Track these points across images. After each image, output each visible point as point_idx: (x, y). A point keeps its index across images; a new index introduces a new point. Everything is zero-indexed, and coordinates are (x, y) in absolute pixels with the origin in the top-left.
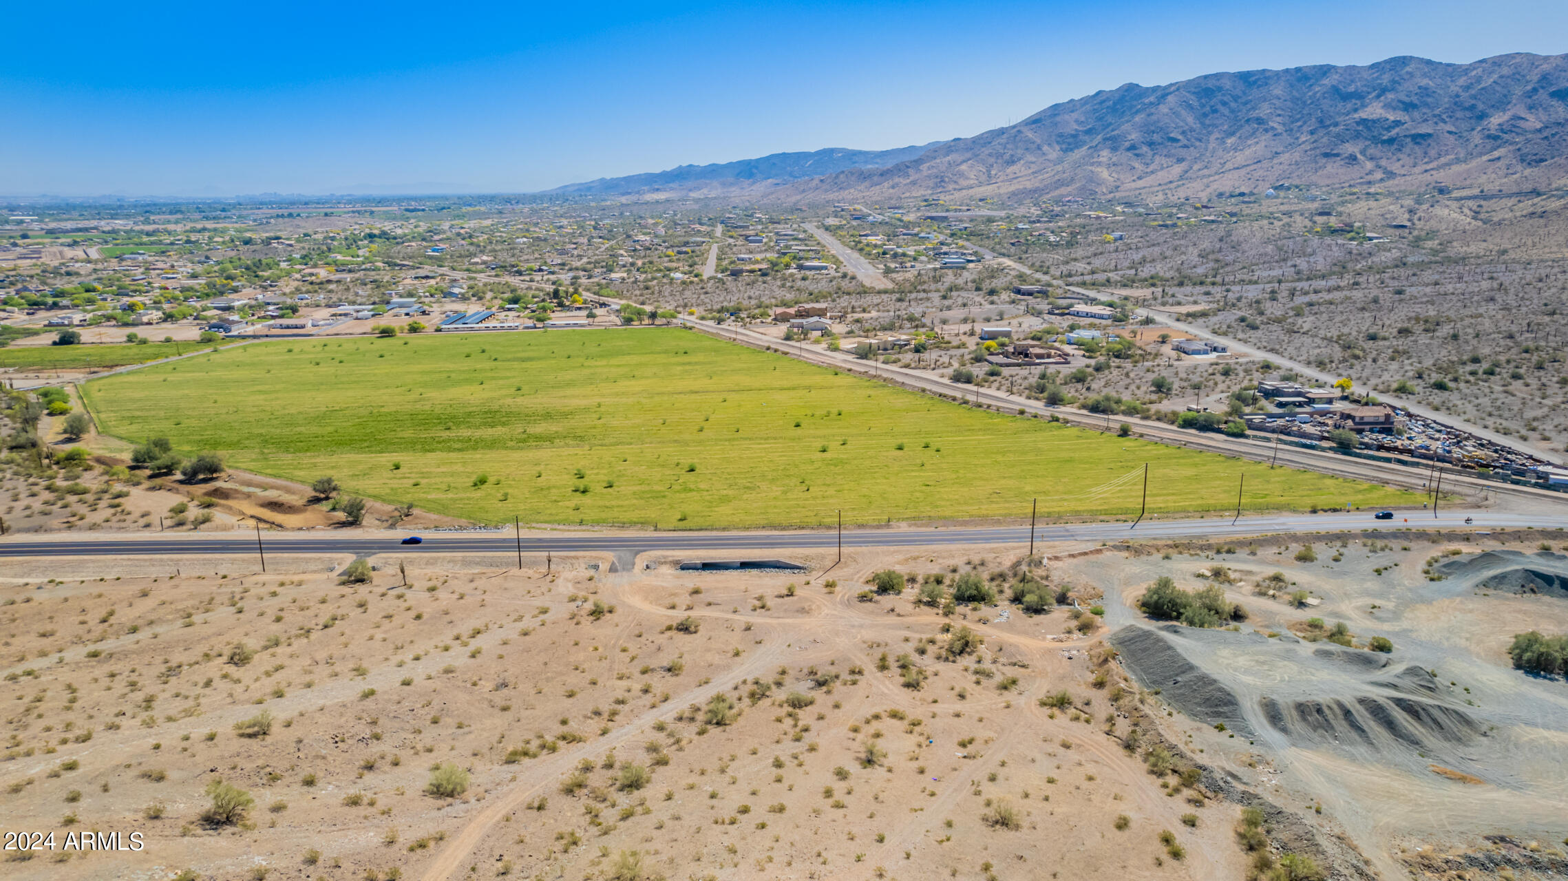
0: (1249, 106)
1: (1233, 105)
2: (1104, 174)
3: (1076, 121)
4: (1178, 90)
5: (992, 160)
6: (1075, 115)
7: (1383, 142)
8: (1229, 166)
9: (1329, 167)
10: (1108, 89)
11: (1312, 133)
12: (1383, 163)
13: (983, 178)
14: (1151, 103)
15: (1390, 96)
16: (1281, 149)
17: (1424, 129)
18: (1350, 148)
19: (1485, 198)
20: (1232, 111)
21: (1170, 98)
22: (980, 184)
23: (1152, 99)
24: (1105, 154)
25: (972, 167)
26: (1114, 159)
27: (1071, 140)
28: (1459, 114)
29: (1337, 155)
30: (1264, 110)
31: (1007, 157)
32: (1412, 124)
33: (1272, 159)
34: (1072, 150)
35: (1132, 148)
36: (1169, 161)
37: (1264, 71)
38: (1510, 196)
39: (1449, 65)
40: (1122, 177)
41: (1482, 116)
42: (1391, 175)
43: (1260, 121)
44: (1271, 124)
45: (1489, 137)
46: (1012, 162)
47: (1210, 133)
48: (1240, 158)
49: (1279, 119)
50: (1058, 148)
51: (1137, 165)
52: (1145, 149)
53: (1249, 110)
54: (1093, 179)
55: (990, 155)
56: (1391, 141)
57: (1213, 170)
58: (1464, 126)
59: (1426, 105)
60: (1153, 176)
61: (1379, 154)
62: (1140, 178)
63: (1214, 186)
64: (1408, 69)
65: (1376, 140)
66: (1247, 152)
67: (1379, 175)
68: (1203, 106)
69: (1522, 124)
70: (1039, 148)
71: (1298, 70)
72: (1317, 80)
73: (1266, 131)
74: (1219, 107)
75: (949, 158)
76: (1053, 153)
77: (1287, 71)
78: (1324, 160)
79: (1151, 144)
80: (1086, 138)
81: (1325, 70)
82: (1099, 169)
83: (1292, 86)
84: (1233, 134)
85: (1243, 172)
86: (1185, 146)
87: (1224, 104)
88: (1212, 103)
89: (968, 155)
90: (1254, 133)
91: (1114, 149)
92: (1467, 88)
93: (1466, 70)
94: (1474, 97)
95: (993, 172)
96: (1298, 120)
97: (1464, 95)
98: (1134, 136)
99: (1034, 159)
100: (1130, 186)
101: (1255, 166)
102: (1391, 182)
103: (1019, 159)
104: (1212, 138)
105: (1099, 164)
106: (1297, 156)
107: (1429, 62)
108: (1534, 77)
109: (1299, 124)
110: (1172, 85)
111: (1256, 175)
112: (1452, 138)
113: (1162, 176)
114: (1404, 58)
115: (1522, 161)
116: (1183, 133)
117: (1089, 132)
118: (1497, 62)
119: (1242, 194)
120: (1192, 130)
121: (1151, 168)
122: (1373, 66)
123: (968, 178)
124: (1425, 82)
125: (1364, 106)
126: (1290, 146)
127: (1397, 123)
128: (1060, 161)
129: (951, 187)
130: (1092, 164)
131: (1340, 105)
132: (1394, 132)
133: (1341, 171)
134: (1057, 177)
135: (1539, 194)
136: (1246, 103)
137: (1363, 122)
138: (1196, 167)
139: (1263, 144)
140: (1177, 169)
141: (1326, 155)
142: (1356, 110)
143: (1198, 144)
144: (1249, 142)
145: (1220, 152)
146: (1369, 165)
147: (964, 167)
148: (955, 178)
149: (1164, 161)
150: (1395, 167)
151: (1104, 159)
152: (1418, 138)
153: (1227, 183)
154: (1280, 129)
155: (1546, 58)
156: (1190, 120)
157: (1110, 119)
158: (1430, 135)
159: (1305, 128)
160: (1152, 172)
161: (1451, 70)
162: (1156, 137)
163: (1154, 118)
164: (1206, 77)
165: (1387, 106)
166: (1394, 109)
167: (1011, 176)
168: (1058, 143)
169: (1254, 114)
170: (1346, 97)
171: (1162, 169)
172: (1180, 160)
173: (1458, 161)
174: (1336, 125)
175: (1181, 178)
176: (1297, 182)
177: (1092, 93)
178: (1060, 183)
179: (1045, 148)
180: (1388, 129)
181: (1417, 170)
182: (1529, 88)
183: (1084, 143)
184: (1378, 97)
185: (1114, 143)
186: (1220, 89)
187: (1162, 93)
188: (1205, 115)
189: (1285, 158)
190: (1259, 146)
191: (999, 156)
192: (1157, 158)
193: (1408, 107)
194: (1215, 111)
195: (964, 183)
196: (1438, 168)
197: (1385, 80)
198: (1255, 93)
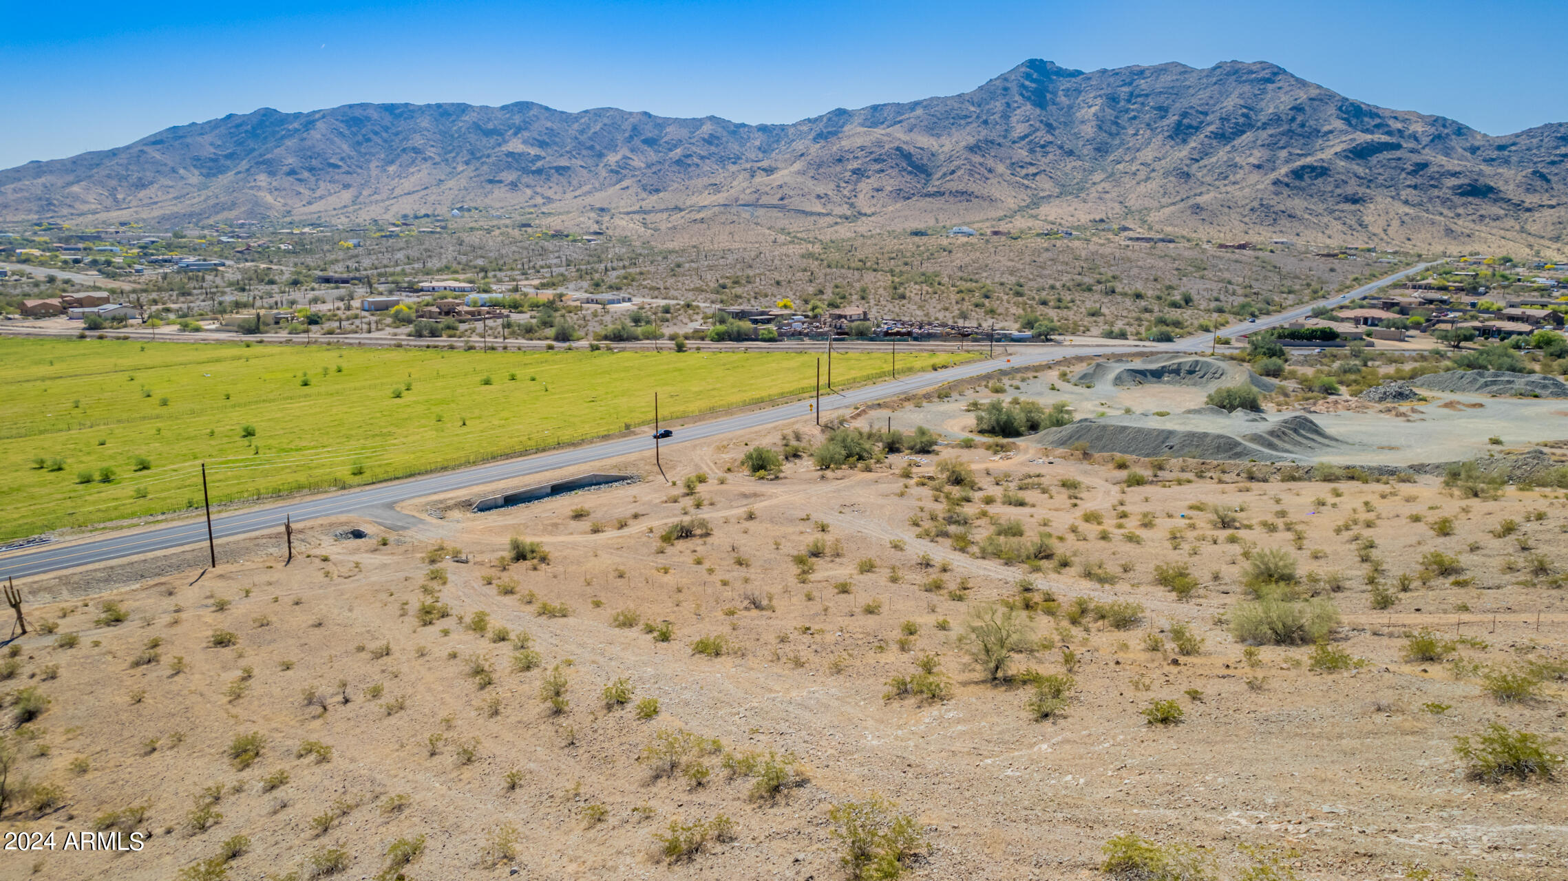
0: (401, 137)
1: (384, 135)
2: (269, 199)
3: (212, 144)
4: (324, 117)
5: (114, 183)
6: (208, 138)
7: (533, 172)
8: (397, 192)
9: (496, 192)
10: (240, 113)
11: (467, 163)
12: (539, 190)
13: (109, 202)
14: (296, 130)
15: (526, 134)
16: (443, 177)
17: (563, 162)
18: (509, 176)
19: (645, 212)
20: (385, 141)
21: (319, 125)
22: (107, 209)
23: (296, 125)
24: (262, 179)
25: (88, 189)
26: (274, 184)
27: (211, 164)
28: (584, 152)
29: (500, 182)
30: (418, 141)
31: (134, 178)
32: (551, 159)
33: (438, 185)
34: (214, 175)
35: (292, 172)
36: (336, 187)
37: (407, 104)
38: (662, 211)
39: (562, 113)
40: (290, 202)
41: (601, 155)
42: (549, 200)
43: (416, 150)
44: (429, 154)
45: (612, 171)
46: (141, 185)
47: (369, 161)
48: (407, 184)
49: (433, 149)
50: (196, 172)
51: (302, 190)
52: (306, 174)
53: (401, 141)
54: (257, 203)
55: (109, 176)
56: (539, 172)
57: (384, 196)
58: (590, 162)
59: (556, 143)
60: (323, 201)
61: (533, 183)
62: (310, 203)
63: (394, 209)
64: (532, 113)
65: (526, 171)
66: (413, 179)
67: (539, 200)
68: (355, 134)
69: (631, 162)
70: (174, 170)
71: (439, 106)
72: (458, 116)
73: (425, 159)
74: (372, 136)
75: (43, 180)
76: (194, 178)
77: (429, 106)
78: (490, 186)
79: (311, 169)
80: (228, 163)
81: (463, 108)
82: (261, 194)
83: (436, 120)
84: (392, 162)
85: (416, 197)
86: (348, 173)
87: (376, 133)
88: (363, 131)
89: (71, 178)
90: (413, 162)
91: (272, 173)
92: (582, 132)
93: (576, 118)
94: (590, 139)
95: (120, 196)
96: (450, 152)
97: (582, 138)
98: (291, 160)
99: (171, 183)
100: (301, 211)
101: (425, 192)
102: (551, 206)
103: (151, 183)
104: (373, 165)
105: (260, 188)
106: (464, 183)
107: (547, 109)
108: (627, 126)
109: (453, 155)
110: (314, 112)
111: (432, 199)
112: (585, 172)
113: (333, 201)
114: (527, 103)
115: (645, 190)
116: (342, 159)
117: (229, 156)
118: (599, 113)
119: (427, 216)
120: (350, 157)
121: (318, 193)
122: (504, 108)
123: (87, 202)
124: (549, 124)
125: (505, 142)
126: (453, 174)
127: (538, 158)
128: (203, 187)
129: (65, 211)
130: (252, 188)
131: (484, 140)
132: (539, 164)
133: (509, 195)
134: (211, 202)
135: (681, 210)
136: (397, 134)
137: (510, 154)
138: (365, 193)
139: (426, 172)
140: (347, 196)
141: (490, 181)
142: (500, 145)
143: (359, 171)
144: (411, 170)
145: (384, 179)
146: (529, 192)
147: (76, 189)
148: (68, 201)
149: (329, 186)
150: (550, 193)
151: (263, 184)
152: (561, 170)
153: (407, 206)
154: (438, 159)
155: (631, 114)
156: (345, 147)
157: (251, 144)
158: (569, 168)
159: (459, 159)
160: (321, 198)
161: (565, 117)
162: (314, 162)
163: (308, 143)
164: (351, 106)
165: (525, 142)
166: (532, 145)
167: (146, 201)
168: (195, 166)
169: (410, 144)
170: (488, 133)
171: (330, 194)
172: (347, 186)
173: (596, 190)
174: (488, 156)
175: (354, 203)
176: (473, 205)
177: (223, 116)
178: (219, 208)
179: (182, 171)
180: (533, 162)
181: (569, 195)
182: (627, 135)
183: (228, 169)
184: (516, 134)
185: (270, 167)
186: (368, 119)
187: (309, 121)
188: (359, 143)
189: (451, 184)
190: (421, 174)
191: (121, 178)
192: (321, 184)
193: (542, 144)
194: (368, 140)
195: (85, 208)
196: (585, 194)
197: (517, 119)
198: (402, 125)
